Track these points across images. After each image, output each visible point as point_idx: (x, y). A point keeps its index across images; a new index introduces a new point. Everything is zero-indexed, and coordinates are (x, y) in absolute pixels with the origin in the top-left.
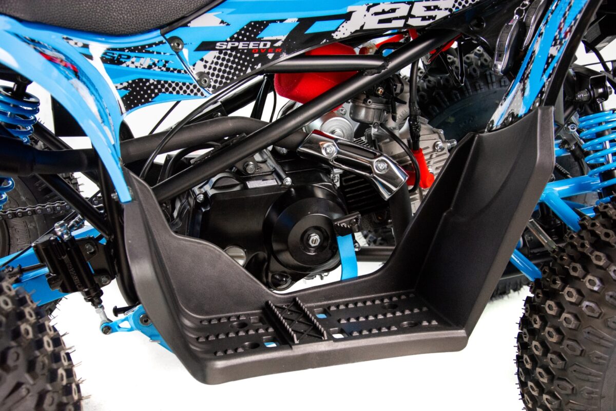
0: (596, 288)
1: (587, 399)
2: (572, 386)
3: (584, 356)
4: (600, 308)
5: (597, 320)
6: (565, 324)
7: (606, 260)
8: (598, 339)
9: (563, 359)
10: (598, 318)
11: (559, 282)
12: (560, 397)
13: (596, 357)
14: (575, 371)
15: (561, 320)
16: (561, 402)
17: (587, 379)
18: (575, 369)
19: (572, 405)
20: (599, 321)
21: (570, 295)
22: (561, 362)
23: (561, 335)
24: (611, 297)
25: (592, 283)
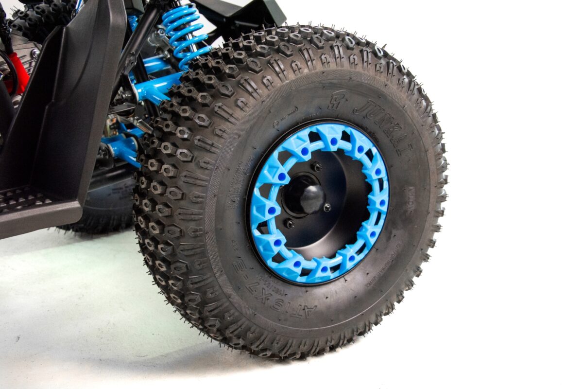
0: (186, 136)
1: (194, 237)
2: (180, 228)
3: (185, 199)
4: (191, 153)
5: (191, 164)
6: (165, 174)
7: (191, 111)
8: (194, 180)
9: (168, 207)
10: (191, 161)
11: (156, 141)
12: (171, 243)
13: (195, 197)
14: (180, 214)
15: (162, 172)
16: (173, 248)
17: (190, 219)
18: (180, 212)
19: (182, 246)
20: (192, 165)
21: (166, 148)
22: (167, 209)
23: (164, 185)
24: (199, 140)
25: (182, 132)
